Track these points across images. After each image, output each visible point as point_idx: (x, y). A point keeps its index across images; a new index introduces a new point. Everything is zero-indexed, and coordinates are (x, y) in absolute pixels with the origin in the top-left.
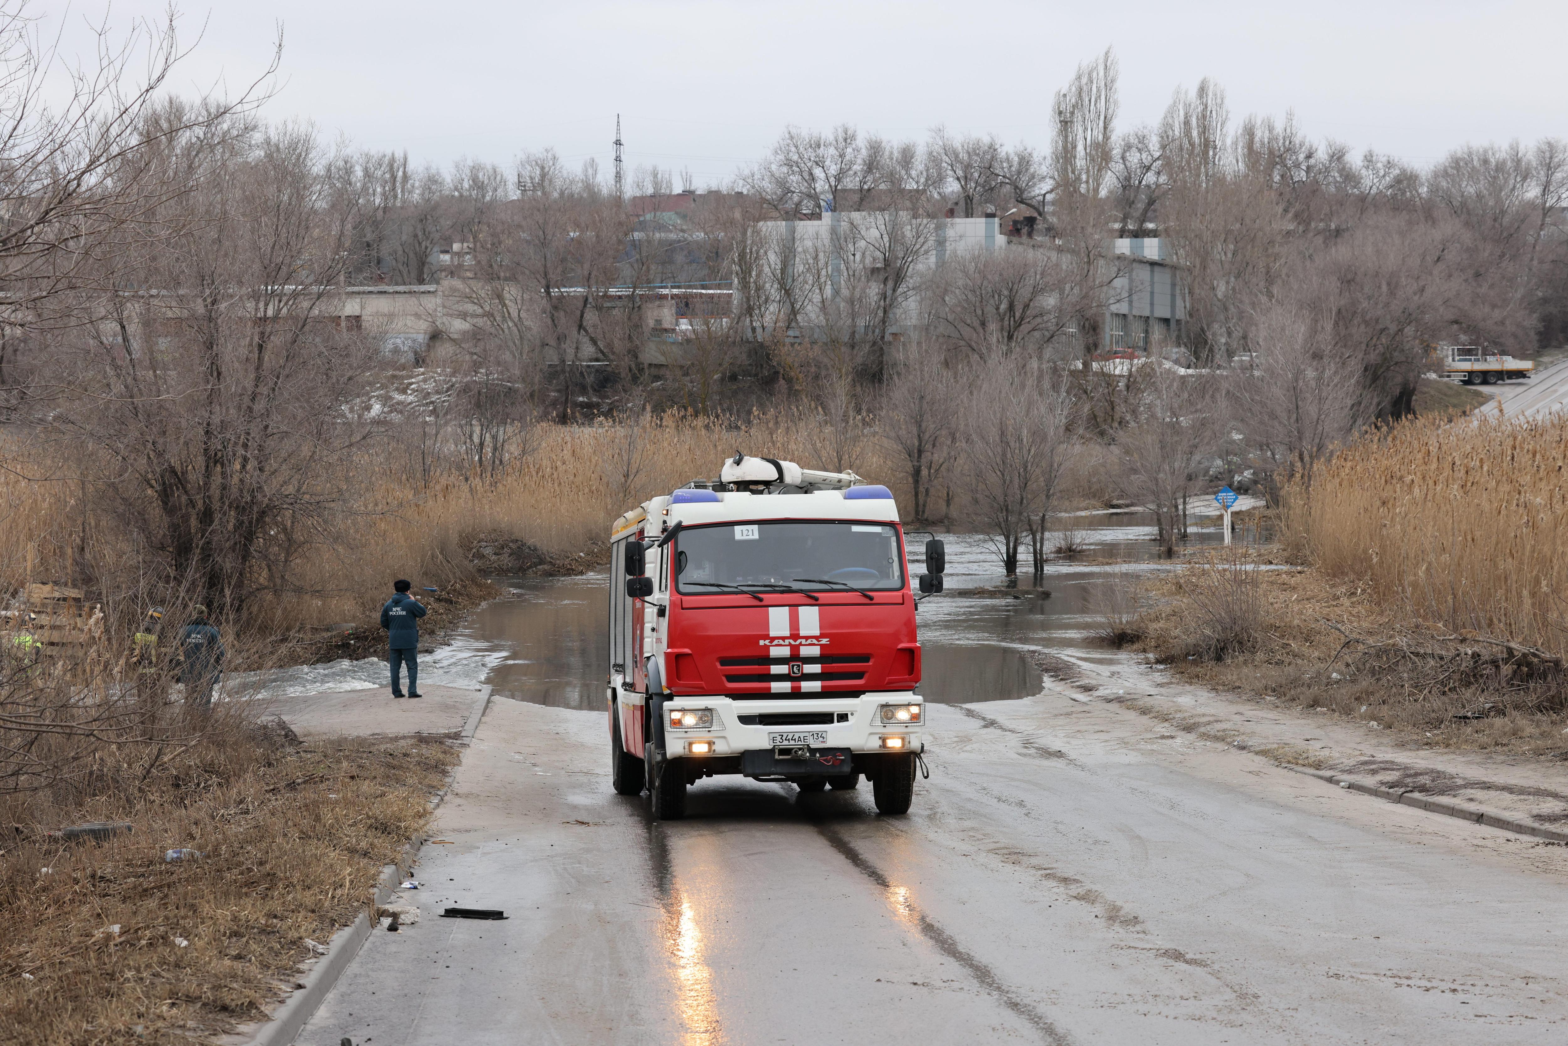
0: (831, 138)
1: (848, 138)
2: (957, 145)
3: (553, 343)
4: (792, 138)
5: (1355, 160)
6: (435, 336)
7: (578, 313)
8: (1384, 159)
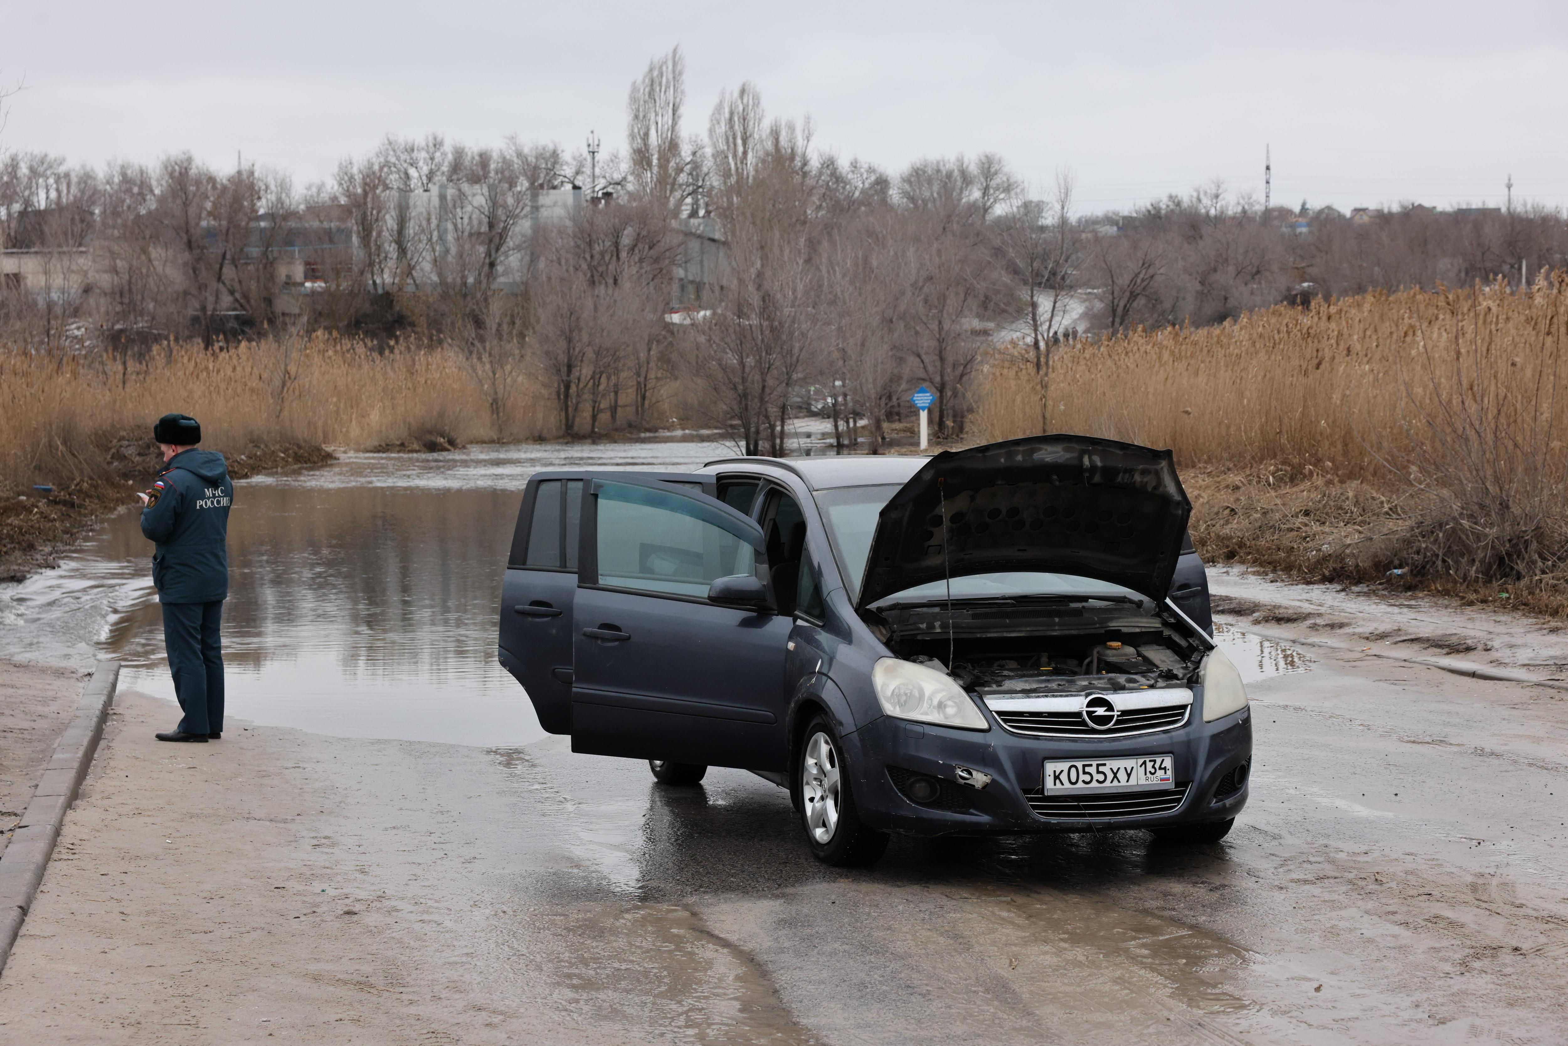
0: (423, 144)
1: (437, 144)
2: (526, 150)
3: (194, 291)
4: (390, 143)
5: (843, 164)
6: (87, 290)
7: (218, 266)
8: (866, 166)
